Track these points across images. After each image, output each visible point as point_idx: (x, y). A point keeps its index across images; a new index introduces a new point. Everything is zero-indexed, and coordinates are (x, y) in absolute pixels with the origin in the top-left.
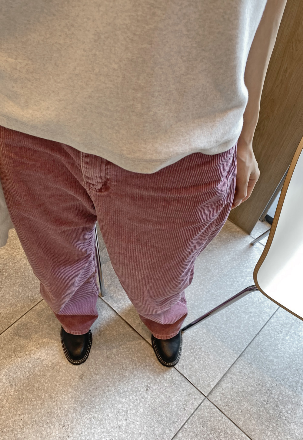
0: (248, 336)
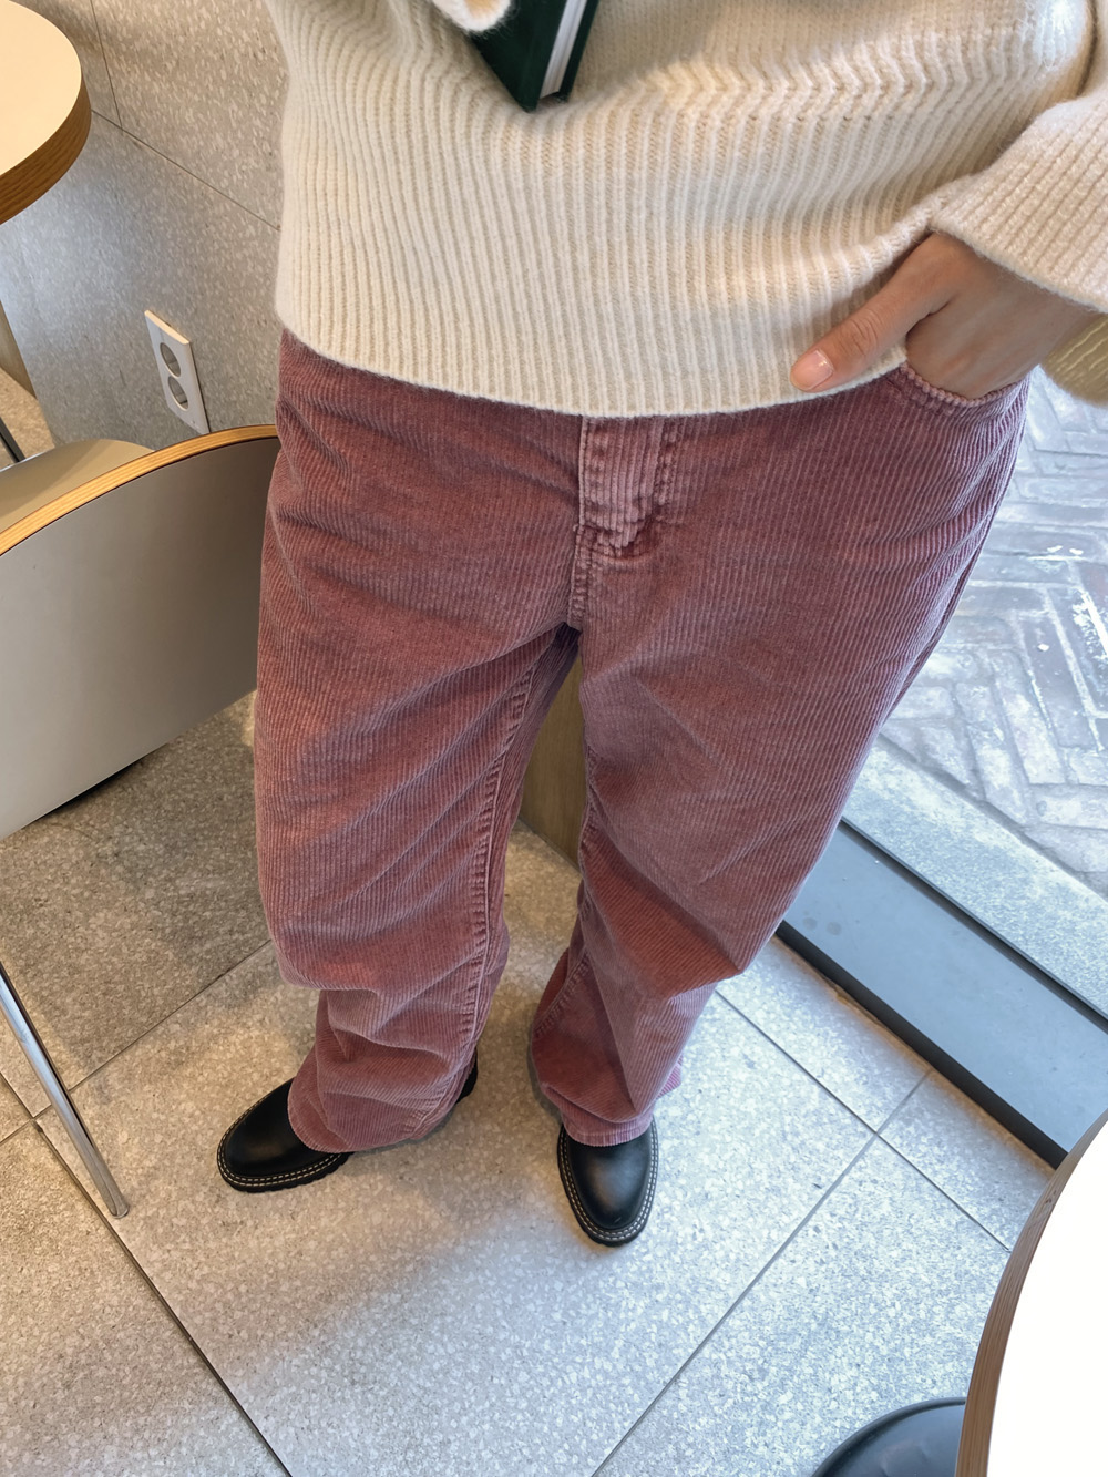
0: (635, 1388)
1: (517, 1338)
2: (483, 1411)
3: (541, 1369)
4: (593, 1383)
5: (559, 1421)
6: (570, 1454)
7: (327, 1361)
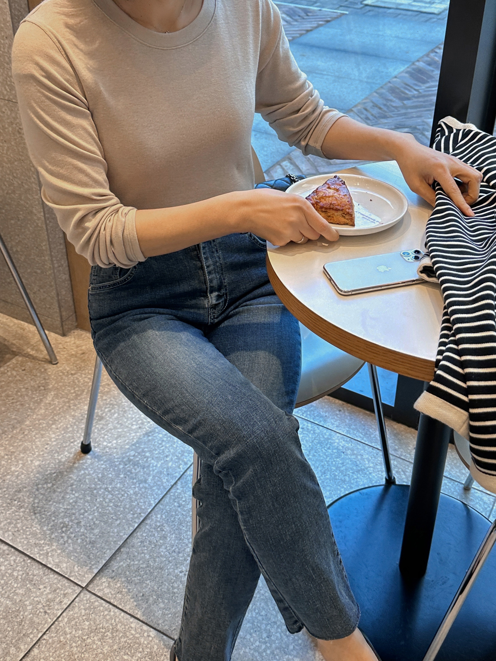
1: (106, 486)
2: (94, 510)
3: (117, 492)
4: (140, 492)
5: (127, 506)
6: (133, 514)
7: (22, 510)
